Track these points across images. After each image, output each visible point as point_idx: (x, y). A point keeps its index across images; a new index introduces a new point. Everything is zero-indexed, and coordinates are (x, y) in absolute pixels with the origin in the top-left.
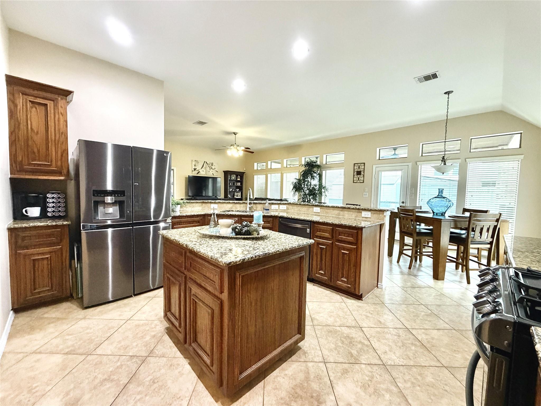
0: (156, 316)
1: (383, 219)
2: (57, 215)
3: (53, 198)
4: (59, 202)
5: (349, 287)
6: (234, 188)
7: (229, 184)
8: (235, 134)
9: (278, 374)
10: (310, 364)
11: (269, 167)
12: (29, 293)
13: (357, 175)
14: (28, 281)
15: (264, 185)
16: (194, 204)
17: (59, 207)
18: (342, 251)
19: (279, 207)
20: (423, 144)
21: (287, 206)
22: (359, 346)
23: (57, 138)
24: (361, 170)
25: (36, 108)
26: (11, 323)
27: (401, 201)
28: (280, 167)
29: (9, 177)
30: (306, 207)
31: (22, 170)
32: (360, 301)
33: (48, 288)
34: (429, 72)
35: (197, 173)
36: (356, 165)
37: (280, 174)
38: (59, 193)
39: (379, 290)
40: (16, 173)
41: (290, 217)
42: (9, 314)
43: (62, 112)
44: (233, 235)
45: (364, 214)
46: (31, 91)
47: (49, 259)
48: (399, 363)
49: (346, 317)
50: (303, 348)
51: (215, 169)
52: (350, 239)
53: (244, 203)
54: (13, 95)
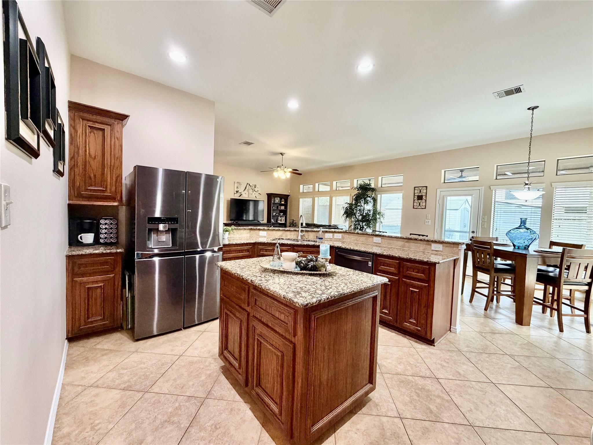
0: (209, 353)
1: (458, 254)
2: (109, 241)
3: (106, 224)
4: (111, 228)
5: (418, 330)
6: (278, 212)
7: (273, 208)
8: (281, 154)
9: (350, 429)
10: (385, 419)
11: (317, 190)
12: (83, 323)
13: (418, 200)
14: (82, 309)
15: (311, 210)
16: (242, 231)
17: (111, 233)
18: (411, 289)
19: (333, 235)
20: (497, 166)
21: (343, 234)
22: (438, 401)
23: (112, 164)
24: (423, 194)
25: (94, 134)
26: (66, 353)
27: (471, 230)
28: (329, 190)
29: (68, 203)
30: (364, 237)
31: (80, 196)
32: (432, 347)
33: (100, 318)
34: (512, 86)
35: (239, 196)
36: (416, 188)
37: (329, 198)
38: (111, 219)
39: (453, 334)
40: (74, 199)
41: (349, 248)
42: (64, 343)
43: (118, 137)
44: (298, 270)
45: (434, 246)
46: (90, 117)
47: (103, 287)
48: (488, 425)
49: (418, 365)
50: (373, 399)
51: (258, 191)
52: (420, 275)
53: (295, 230)
54: (74, 120)
